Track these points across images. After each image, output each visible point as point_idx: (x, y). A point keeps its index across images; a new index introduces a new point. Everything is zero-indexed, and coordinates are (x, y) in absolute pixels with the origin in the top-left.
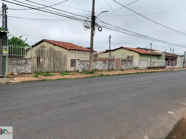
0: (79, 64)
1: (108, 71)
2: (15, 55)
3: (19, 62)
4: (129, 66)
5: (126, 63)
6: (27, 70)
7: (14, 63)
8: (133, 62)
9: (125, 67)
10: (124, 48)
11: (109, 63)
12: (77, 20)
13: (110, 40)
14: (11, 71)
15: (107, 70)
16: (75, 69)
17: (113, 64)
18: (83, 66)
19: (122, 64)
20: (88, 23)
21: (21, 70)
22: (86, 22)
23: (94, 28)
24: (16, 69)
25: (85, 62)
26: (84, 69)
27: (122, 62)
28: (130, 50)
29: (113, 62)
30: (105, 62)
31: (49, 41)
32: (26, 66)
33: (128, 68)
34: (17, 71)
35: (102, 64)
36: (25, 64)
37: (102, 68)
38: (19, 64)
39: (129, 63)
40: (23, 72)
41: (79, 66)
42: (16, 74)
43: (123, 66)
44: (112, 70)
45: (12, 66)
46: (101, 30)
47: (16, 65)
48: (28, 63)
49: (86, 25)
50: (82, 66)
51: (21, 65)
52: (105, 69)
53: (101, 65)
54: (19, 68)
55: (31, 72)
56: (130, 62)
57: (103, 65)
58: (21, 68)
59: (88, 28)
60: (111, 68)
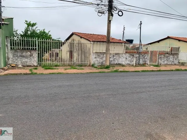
0: (95, 57)
1: (136, 66)
2: (19, 47)
3: (24, 54)
4: (172, 60)
5: (167, 57)
6: (32, 62)
7: (19, 56)
8: (179, 56)
9: (166, 62)
10: (171, 38)
11: (139, 57)
12: (89, 4)
13: (140, 28)
14: (16, 63)
15: (134, 65)
16: (90, 63)
17: (146, 58)
18: (101, 60)
19: (161, 58)
20: (103, 6)
21: (26, 62)
22: (99, 6)
23: (112, 13)
24: (21, 61)
25: (103, 55)
26: (102, 63)
27: (161, 55)
28: (179, 40)
29: (146, 55)
30: (133, 55)
31: (77, 34)
32: (31, 58)
33: (170, 63)
34: (21, 63)
35: (128, 57)
36: (31, 56)
37: (129, 62)
38: (23, 57)
39: (171, 56)
40: (28, 64)
41: (95, 60)
42: (20, 66)
43: (162, 60)
44: (144, 65)
45: (17, 58)
46: (121, 15)
47: (21, 58)
48: (34, 55)
49: (99, 9)
50: (98, 60)
51: (26, 57)
52: (132, 64)
53: (126, 58)
54: (24, 60)
55: (36, 65)
56: (173, 55)
57: (130, 58)
58: (26, 60)
59: (102, 13)
60: (141, 62)
